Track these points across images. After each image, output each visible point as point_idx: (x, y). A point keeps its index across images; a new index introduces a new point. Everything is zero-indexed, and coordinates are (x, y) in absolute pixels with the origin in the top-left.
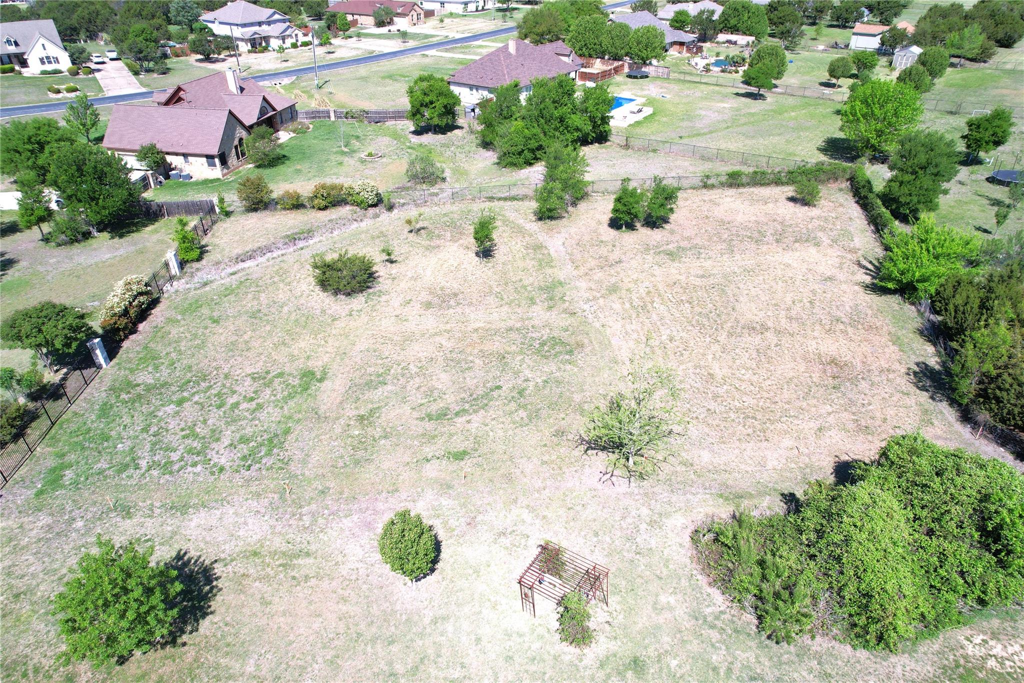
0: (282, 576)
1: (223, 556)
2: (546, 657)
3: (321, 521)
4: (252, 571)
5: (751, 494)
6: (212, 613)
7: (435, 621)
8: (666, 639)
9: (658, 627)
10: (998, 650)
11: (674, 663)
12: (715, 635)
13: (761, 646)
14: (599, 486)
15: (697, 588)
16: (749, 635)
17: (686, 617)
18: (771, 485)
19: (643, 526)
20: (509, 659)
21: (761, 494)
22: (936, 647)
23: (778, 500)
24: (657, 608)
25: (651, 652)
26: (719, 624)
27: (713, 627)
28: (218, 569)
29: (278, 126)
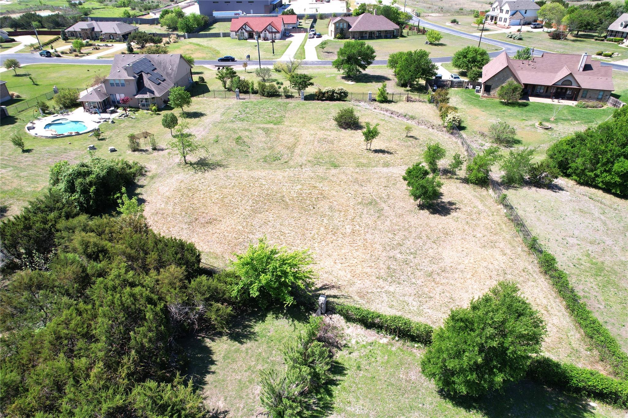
29: (579, 98)
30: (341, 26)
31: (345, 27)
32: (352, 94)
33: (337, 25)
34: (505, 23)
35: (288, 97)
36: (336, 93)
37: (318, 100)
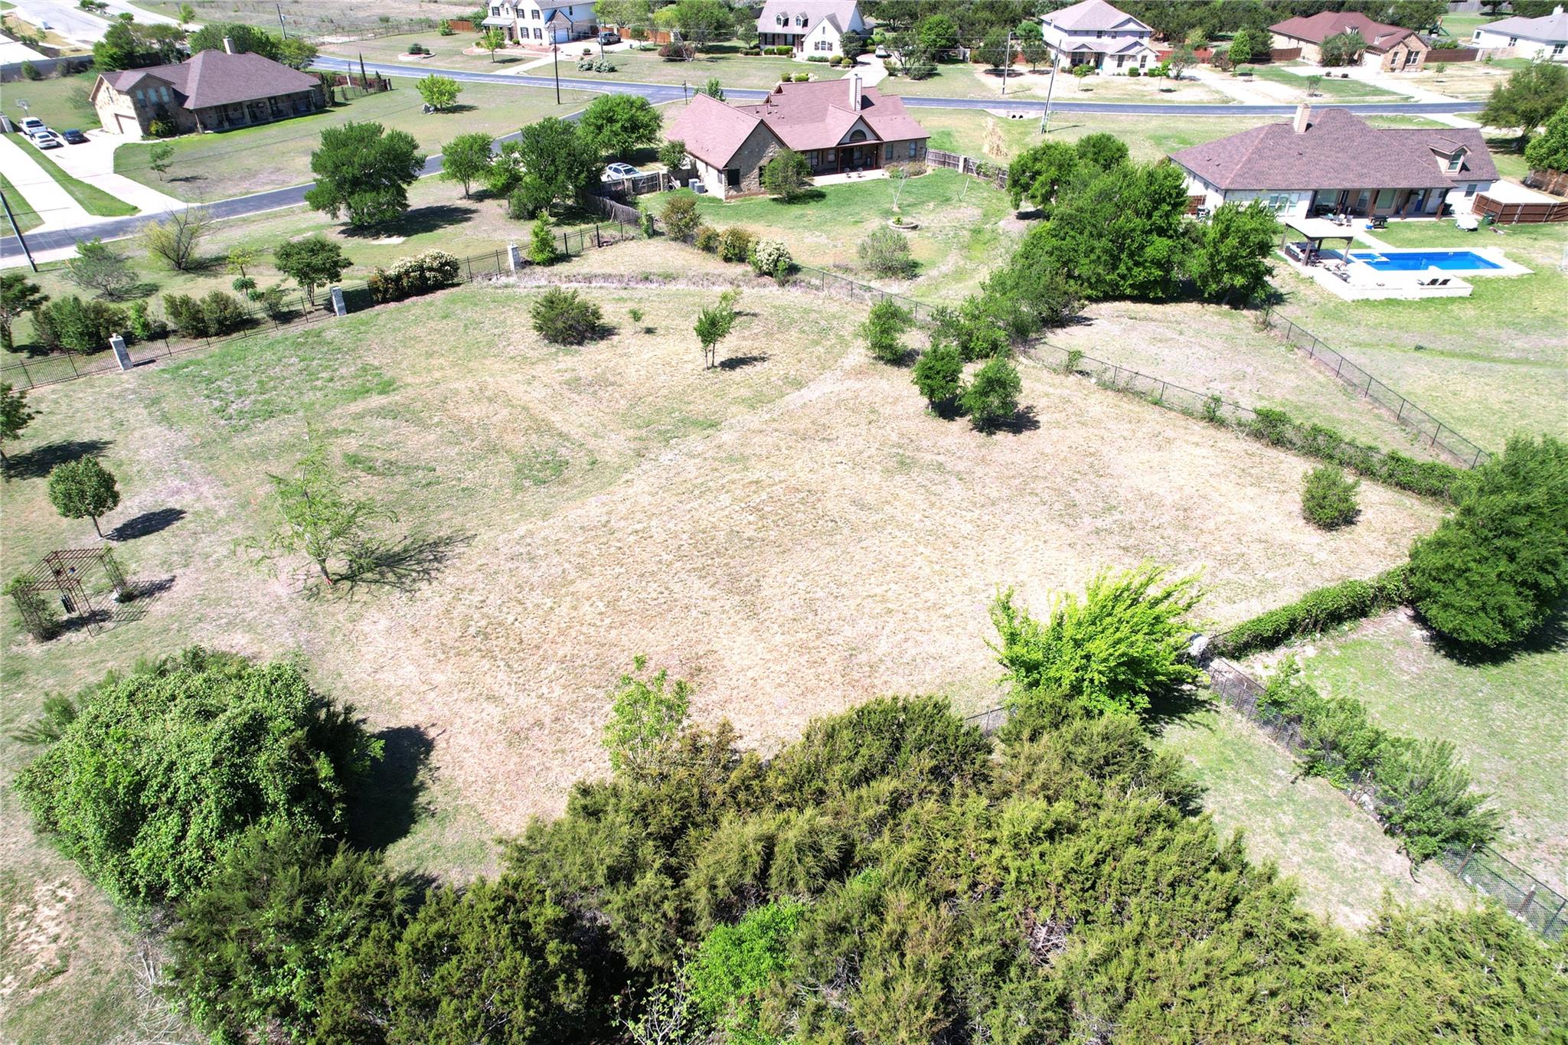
29: (882, 162)
30: (153, 97)
31: (166, 99)
32: (468, 260)
33: (140, 95)
34: (538, 41)
35: (285, 317)
36: (431, 269)
37: (385, 301)
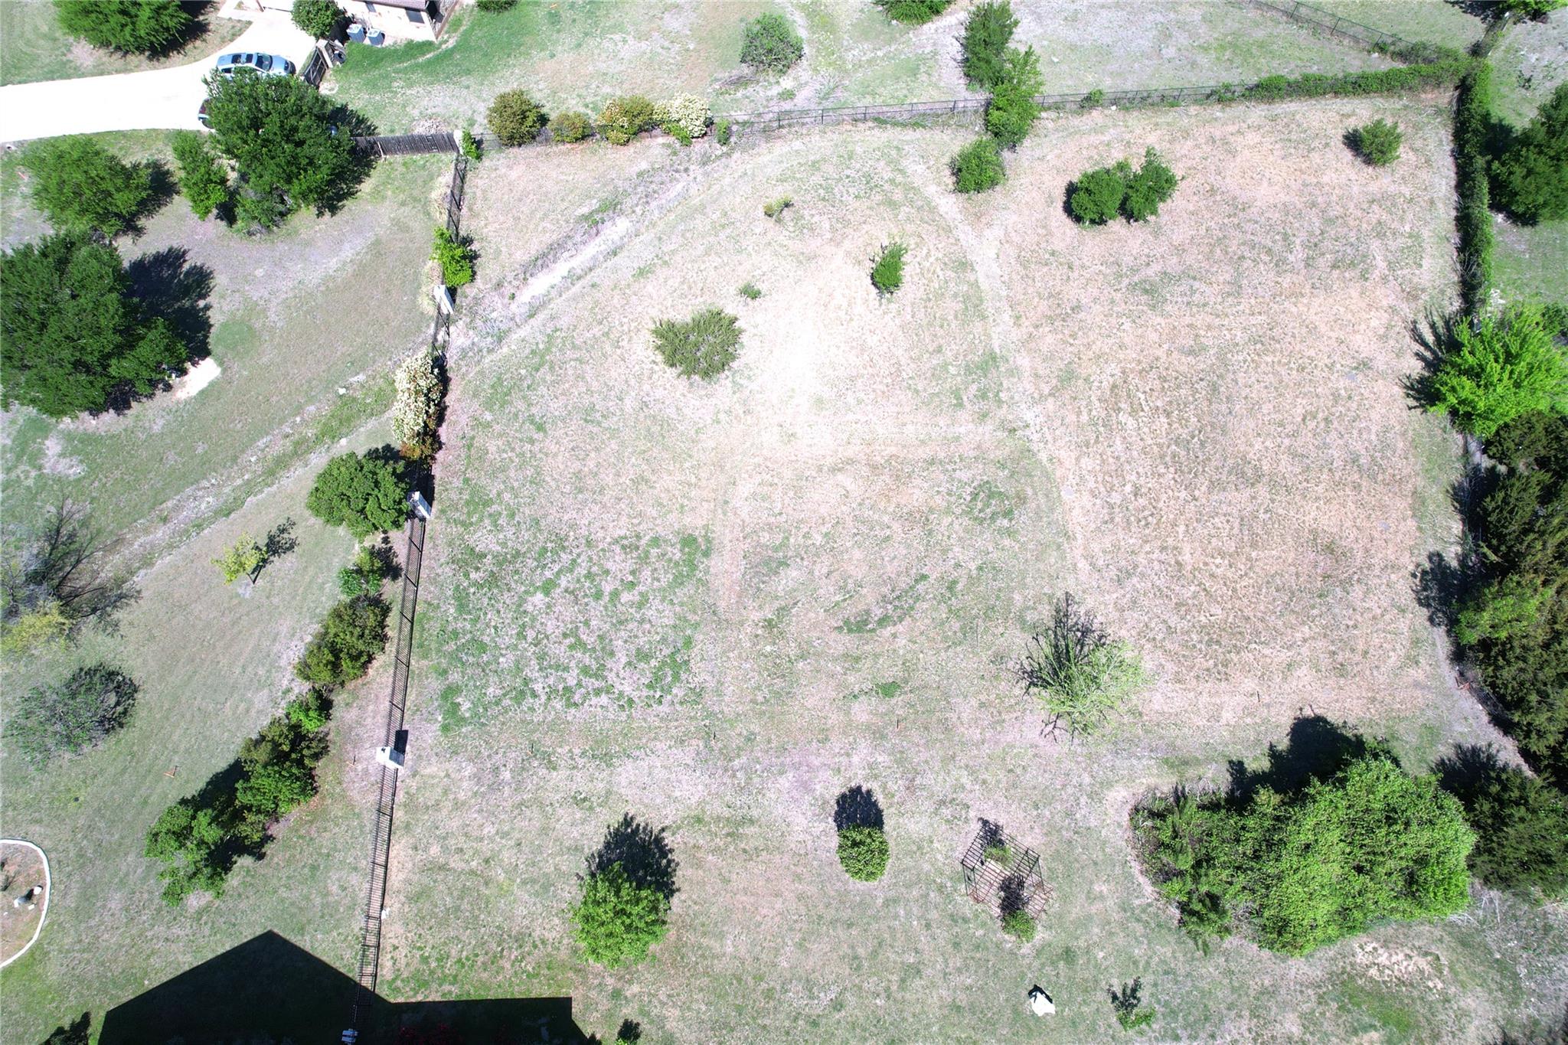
0: (732, 848)
1: (667, 823)
2: (989, 944)
3: (756, 780)
4: (701, 842)
5: (1197, 759)
6: (678, 890)
7: (887, 903)
8: (1096, 930)
9: (1089, 918)
10: (1383, 959)
11: (1101, 954)
12: (1139, 928)
13: (1179, 942)
14: (1041, 742)
15: (1130, 877)
16: (1170, 929)
17: (1116, 908)
18: (1220, 748)
19: (1083, 800)
20: (956, 945)
21: (1209, 760)
22: (1331, 953)
23: (1224, 769)
24: (1091, 897)
25: (1082, 943)
26: (1144, 917)
27: (1138, 920)
28: (669, 840)
